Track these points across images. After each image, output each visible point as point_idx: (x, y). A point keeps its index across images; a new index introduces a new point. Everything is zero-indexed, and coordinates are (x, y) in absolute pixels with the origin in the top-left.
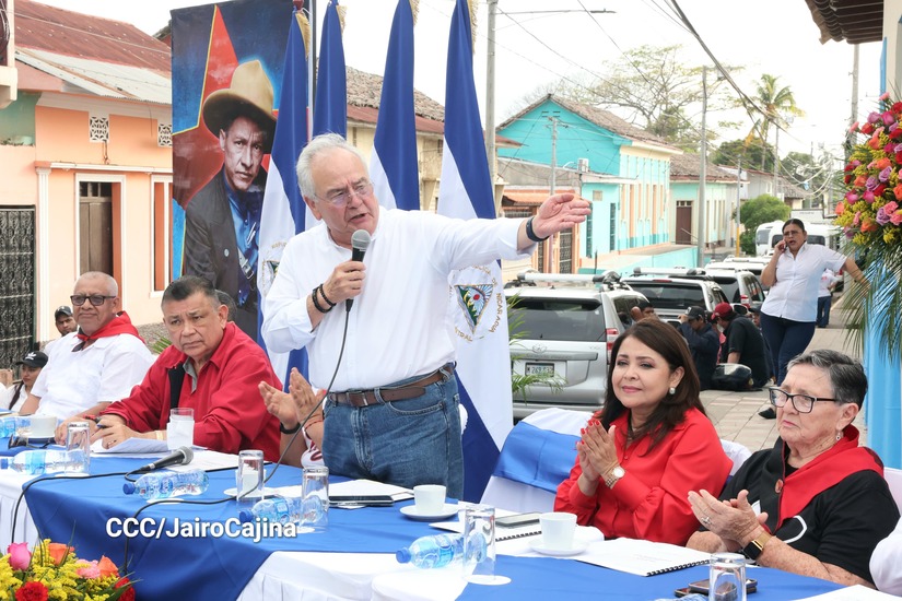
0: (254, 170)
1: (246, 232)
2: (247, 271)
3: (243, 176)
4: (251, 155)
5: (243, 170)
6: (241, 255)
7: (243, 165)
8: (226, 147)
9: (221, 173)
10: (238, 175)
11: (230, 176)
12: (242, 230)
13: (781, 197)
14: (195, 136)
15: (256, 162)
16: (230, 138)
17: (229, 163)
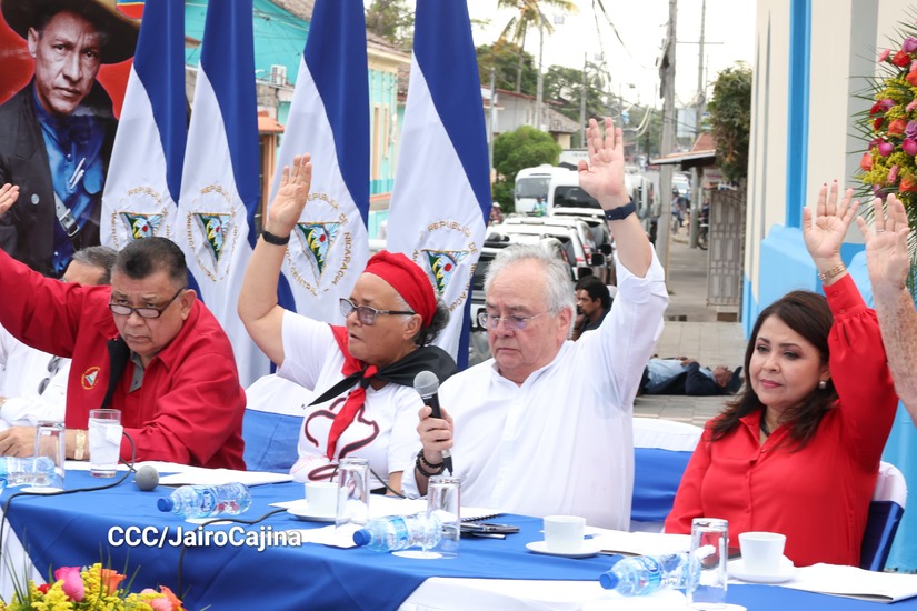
0: (84, 85)
1: (68, 172)
2: (68, 225)
3: (65, 93)
4: (80, 65)
5: (65, 84)
6: (58, 202)
7: (66, 77)
8: (39, 52)
9: (30, 88)
10: (57, 92)
11: (45, 93)
12: (62, 168)
13: (544, 129)
15: (87, 74)
16: (46, 40)
17: (43, 74)
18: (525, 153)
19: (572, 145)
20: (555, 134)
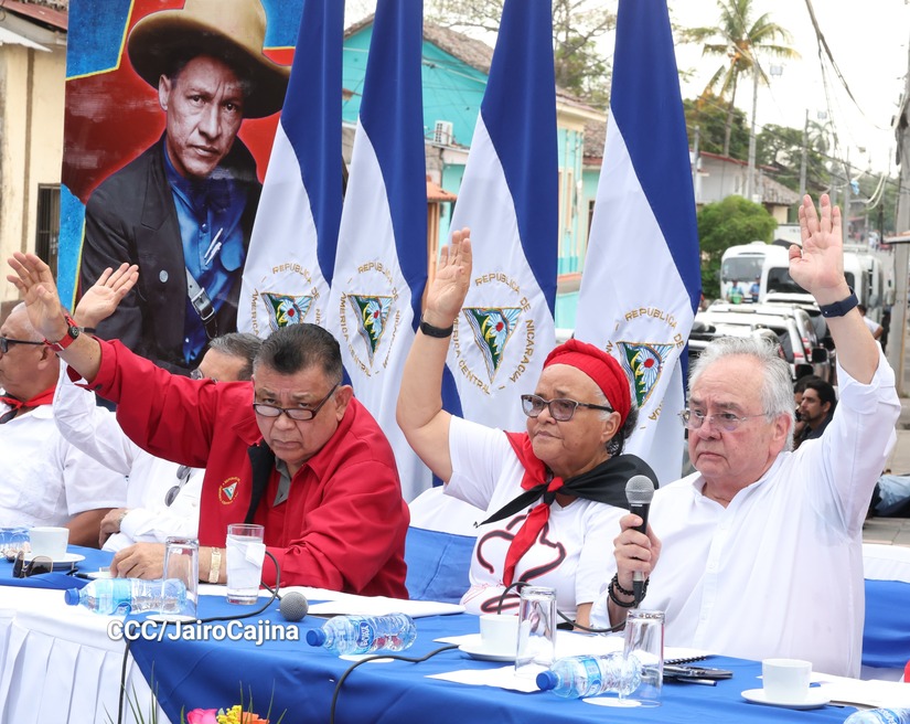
0: (223, 143)
1: (202, 244)
2: (202, 307)
3: (201, 152)
4: (219, 120)
5: (201, 142)
6: (191, 280)
7: (203, 134)
8: (171, 103)
9: (160, 146)
10: (191, 151)
11: (177, 151)
12: (195, 240)
14: (111, 84)
15: (227, 130)
16: (179, 89)
17: (176, 129)
18: (734, 228)
19: (789, 219)
20: (770, 206)
